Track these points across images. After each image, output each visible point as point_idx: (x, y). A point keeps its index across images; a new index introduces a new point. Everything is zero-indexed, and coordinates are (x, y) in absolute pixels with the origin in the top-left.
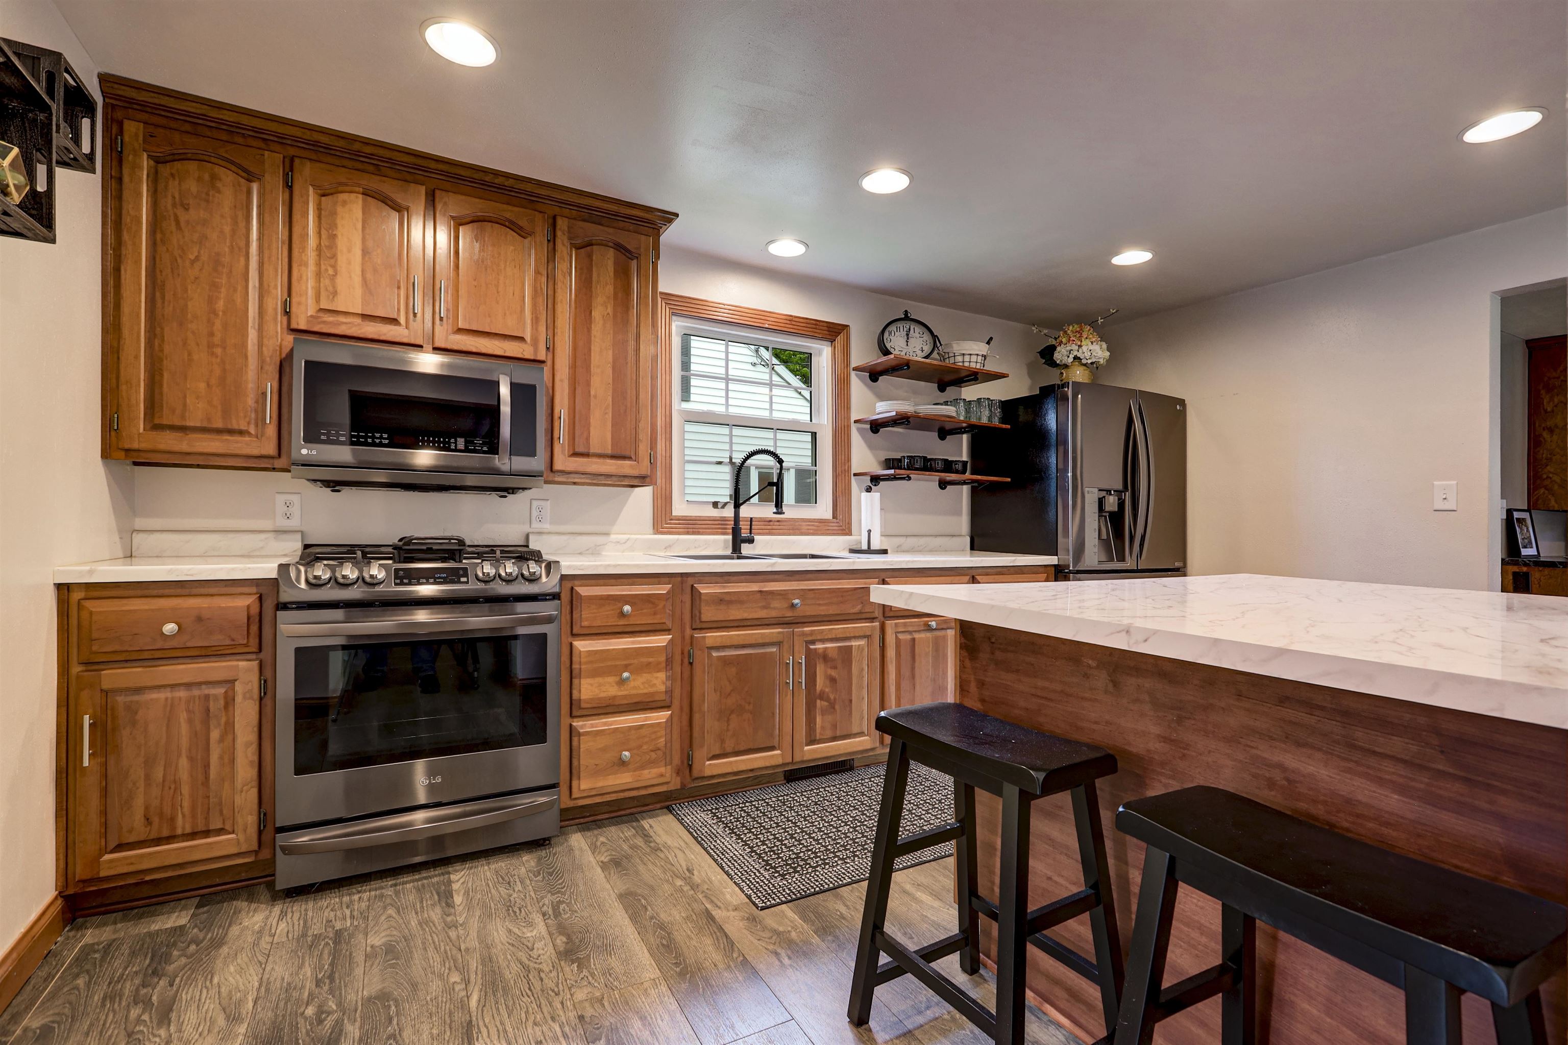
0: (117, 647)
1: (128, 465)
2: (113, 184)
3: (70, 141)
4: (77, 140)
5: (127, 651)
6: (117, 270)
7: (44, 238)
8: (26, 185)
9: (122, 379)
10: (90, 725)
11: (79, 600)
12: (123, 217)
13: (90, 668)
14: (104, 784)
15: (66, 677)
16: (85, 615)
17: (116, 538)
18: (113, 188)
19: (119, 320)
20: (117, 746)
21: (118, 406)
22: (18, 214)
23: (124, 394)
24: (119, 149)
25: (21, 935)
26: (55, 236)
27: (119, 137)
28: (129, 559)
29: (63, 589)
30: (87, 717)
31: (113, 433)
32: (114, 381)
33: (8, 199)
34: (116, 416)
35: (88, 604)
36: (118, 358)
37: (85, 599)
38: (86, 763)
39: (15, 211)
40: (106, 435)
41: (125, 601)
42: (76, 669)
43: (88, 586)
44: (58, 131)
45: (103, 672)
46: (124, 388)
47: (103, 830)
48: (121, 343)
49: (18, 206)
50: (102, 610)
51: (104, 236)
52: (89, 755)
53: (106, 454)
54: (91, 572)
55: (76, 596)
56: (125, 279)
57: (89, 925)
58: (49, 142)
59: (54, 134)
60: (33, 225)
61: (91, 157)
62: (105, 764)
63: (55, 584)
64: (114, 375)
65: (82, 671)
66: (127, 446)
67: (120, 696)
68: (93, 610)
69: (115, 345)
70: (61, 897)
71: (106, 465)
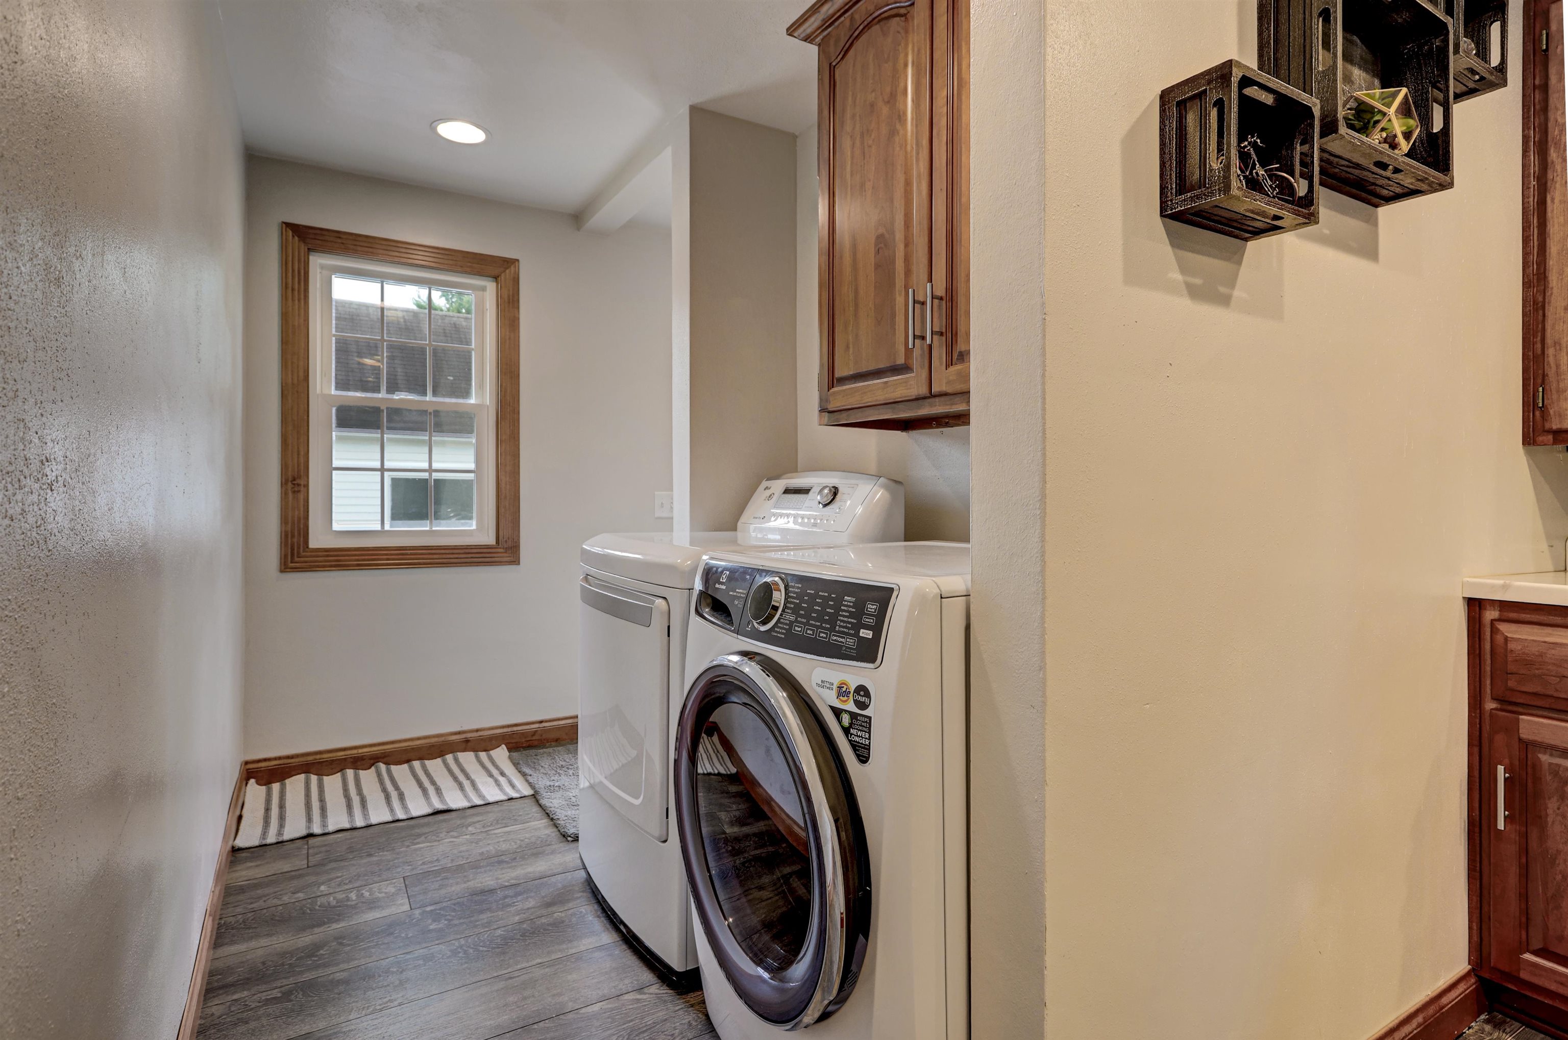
0: (1538, 689)
1: (1560, 452)
2: (1537, 96)
3: (1476, 58)
4: (1483, 53)
5: (1552, 696)
6: (1542, 204)
7: (1440, 185)
8: (1417, 126)
9: (1549, 341)
10: (1506, 779)
11: (1492, 620)
12: (1550, 130)
13: (1505, 707)
14: (1524, 860)
15: (1478, 711)
16: (1499, 639)
17: (1544, 546)
18: (1537, 101)
19: (1545, 266)
20: (1540, 817)
21: (1544, 376)
22: (1408, 164)
23: (1551, 359)
24: (1544, 47)
25: (1427, 999)
26: (1452, 178)
27: (1544, 32)
28: (1563, 573)
29: (1475, 606)
30: (1501, 769)
31: (1538, 413)
32: (1539, 346)
33: (1396, 151)
34: (1541, 389)
35: (1503, 627)
36: (1544, 315)
37: (1500, 620)
38: (1501, 826)
39: (1404, 162)
40: (1529, 416)
41: (1549, 630)
42: (1490, 705)
43: (1504, 605)
44: (1456, 51)
45: (1521, 717)
46: (1550, 352)
47: (1524, 919)
48: (1548, 294)
49: (1407, 155)
50: (1520, 637)
51: (1525, 167)
52: (1505, 817)
53: (1530, 439)
54: (1505, 587)
55: (1490, 614)
56: (1553, 211)
57: (1508, 1030)
58: (1445, 69)
59: (1451, 57)
60: (1426, 173)
61: (1502, 69)
62: (1525, 836)
63: (1464, 598)
64: (1539, 338)
65: (1496, 709)
66: (1554, 427)
67: (1545, 753)
68: (1509, 635)
69: (1540, 299)
70: (1476, 975)
71: (1528, 454)
